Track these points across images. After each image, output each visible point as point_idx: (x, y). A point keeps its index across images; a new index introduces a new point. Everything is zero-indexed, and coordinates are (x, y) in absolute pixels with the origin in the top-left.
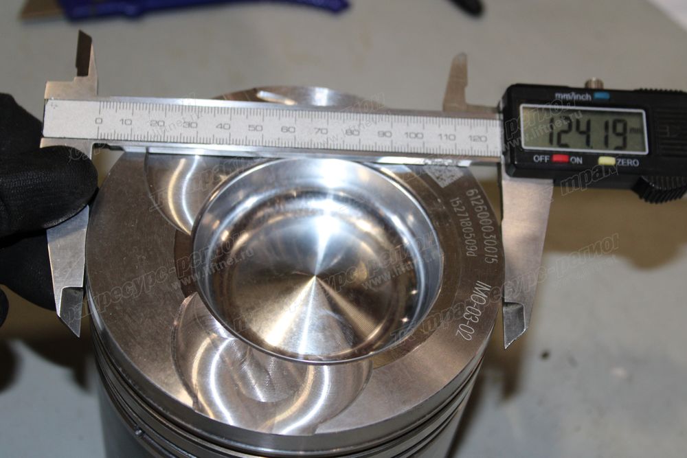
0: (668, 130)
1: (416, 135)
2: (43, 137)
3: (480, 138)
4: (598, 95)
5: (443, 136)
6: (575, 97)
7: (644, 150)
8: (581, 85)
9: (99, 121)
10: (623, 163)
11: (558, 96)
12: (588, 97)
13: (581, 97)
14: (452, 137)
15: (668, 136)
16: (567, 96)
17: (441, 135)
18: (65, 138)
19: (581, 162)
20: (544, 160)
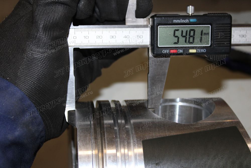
9: (75, 38)
10: (199, 51)
16: (178, 21)
19: (182, 52)
20: (167, 52)
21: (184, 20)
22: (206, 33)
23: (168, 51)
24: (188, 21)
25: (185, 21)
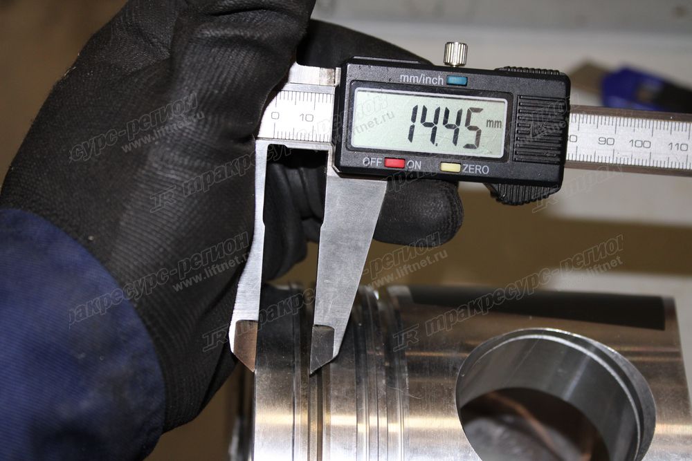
6: (425, 79)
10: (470, 169)
13: (432, 81)
16: (413, 78)
19: (420, 167)
20: (375, 163)
21: (430, 79)
22: (492, 121)
23: (378, 162)
24: (441, 81)
25: (435, 81)
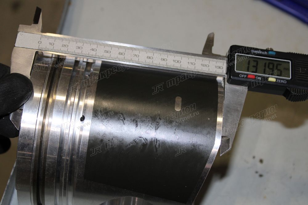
0: (300, 70)
1: (178, 61)
2: (15, 46)
3: (206, 65)
4: (270, 53)
5: (190, 63)
6: (260, 52)
7: (290, 77)
8: (265, 48)
9: (40, 42)
10: (279, 81)
11: (253, 51)
12: (266, 53)
13: (263, 53)
14: (194, 64)
15: (300, 72)
16: (256, 52)
17: (189, 62)
18: (24, 48)
23: (245, 76)
